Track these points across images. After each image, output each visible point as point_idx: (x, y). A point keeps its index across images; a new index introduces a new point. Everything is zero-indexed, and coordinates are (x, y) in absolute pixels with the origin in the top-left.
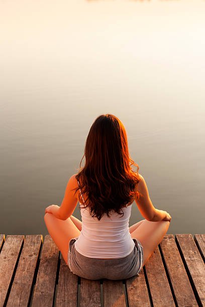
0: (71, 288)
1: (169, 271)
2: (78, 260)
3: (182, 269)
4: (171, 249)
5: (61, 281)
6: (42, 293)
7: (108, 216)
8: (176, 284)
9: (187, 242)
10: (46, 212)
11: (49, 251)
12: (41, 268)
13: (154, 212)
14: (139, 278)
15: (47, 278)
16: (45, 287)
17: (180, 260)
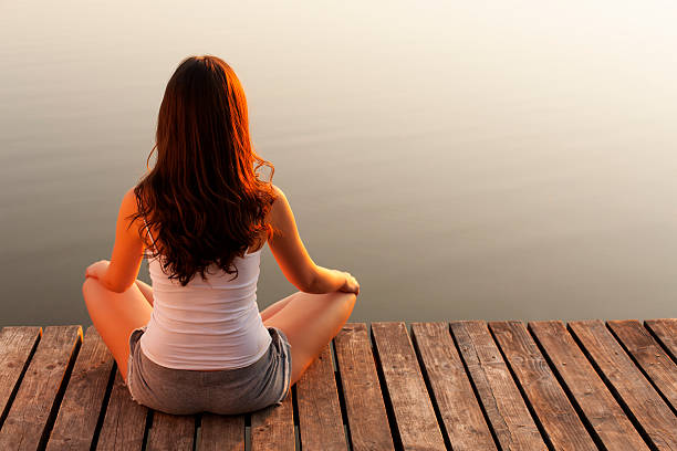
0: (132, 430)
1: (347, 394)
2: (146, 373)
3: (374, 391)
4: (356, 351)
5: (110, 417)
6: (66, 440)
7: (204, 277)
8: (357, 420)
9: (394, 339)
10: (88, 276)
11: (93, 358)
12: (72, 391)
13: (313, 272)
14: (280, 410)
15: (82, 411)
16: (74, 429)
17: (372, 373)
